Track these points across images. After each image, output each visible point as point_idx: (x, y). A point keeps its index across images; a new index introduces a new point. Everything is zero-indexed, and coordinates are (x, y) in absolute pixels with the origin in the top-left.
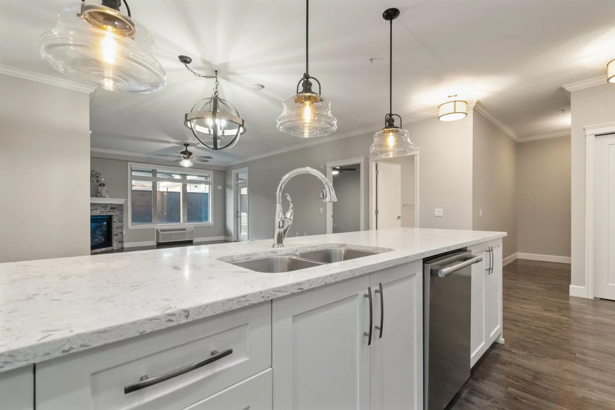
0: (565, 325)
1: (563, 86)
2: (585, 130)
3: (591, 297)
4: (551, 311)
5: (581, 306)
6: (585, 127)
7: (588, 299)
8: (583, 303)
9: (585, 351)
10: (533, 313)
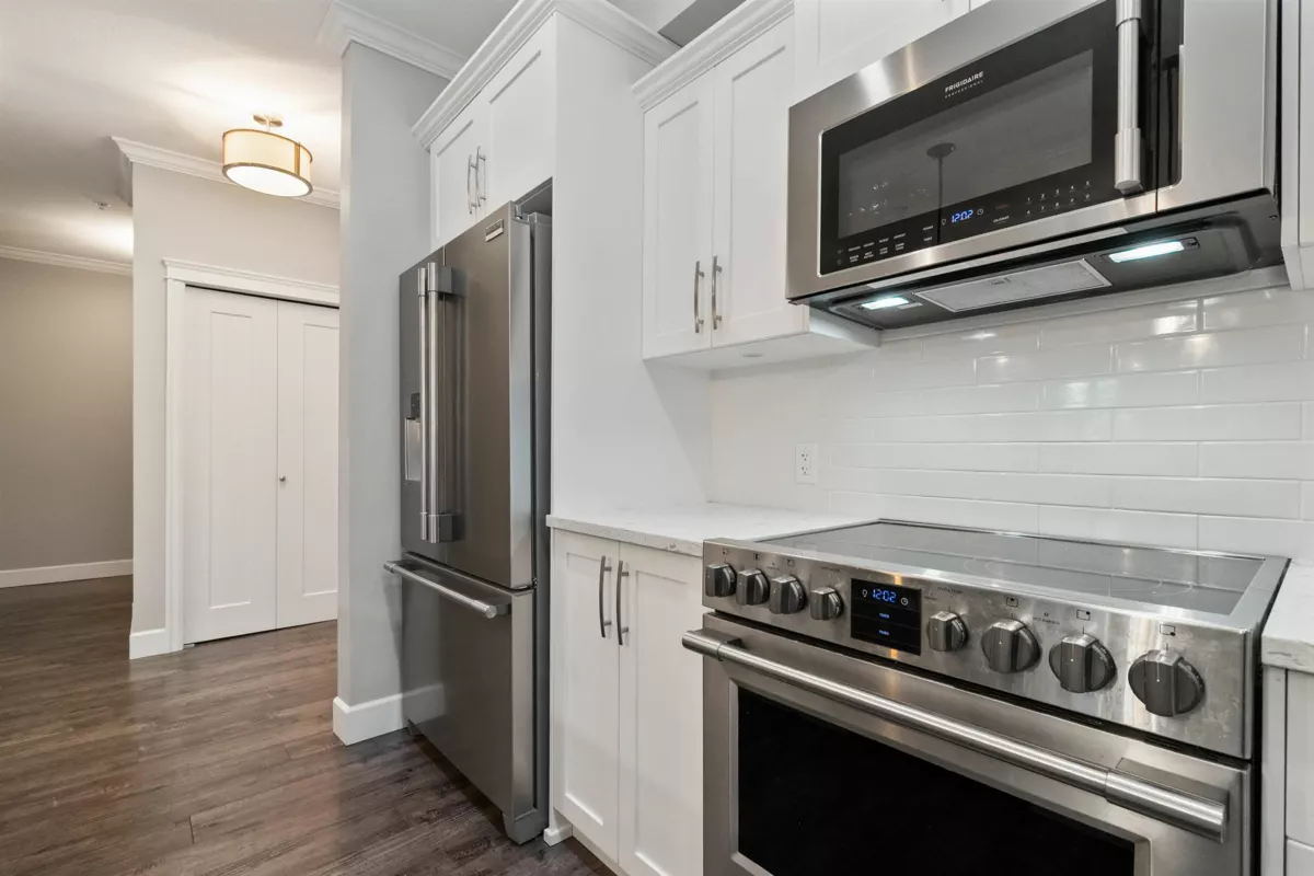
0: (142, 748)
1: (114, 138)
2: (165, 267)
3: (177, 647)
4: (97, 722)
5: (162, 677)
6: (164, 259)
7: (170, 656)
8: (165, 668)
9: (206, 795)
10: (45, 754)
